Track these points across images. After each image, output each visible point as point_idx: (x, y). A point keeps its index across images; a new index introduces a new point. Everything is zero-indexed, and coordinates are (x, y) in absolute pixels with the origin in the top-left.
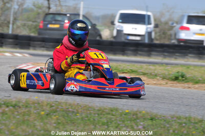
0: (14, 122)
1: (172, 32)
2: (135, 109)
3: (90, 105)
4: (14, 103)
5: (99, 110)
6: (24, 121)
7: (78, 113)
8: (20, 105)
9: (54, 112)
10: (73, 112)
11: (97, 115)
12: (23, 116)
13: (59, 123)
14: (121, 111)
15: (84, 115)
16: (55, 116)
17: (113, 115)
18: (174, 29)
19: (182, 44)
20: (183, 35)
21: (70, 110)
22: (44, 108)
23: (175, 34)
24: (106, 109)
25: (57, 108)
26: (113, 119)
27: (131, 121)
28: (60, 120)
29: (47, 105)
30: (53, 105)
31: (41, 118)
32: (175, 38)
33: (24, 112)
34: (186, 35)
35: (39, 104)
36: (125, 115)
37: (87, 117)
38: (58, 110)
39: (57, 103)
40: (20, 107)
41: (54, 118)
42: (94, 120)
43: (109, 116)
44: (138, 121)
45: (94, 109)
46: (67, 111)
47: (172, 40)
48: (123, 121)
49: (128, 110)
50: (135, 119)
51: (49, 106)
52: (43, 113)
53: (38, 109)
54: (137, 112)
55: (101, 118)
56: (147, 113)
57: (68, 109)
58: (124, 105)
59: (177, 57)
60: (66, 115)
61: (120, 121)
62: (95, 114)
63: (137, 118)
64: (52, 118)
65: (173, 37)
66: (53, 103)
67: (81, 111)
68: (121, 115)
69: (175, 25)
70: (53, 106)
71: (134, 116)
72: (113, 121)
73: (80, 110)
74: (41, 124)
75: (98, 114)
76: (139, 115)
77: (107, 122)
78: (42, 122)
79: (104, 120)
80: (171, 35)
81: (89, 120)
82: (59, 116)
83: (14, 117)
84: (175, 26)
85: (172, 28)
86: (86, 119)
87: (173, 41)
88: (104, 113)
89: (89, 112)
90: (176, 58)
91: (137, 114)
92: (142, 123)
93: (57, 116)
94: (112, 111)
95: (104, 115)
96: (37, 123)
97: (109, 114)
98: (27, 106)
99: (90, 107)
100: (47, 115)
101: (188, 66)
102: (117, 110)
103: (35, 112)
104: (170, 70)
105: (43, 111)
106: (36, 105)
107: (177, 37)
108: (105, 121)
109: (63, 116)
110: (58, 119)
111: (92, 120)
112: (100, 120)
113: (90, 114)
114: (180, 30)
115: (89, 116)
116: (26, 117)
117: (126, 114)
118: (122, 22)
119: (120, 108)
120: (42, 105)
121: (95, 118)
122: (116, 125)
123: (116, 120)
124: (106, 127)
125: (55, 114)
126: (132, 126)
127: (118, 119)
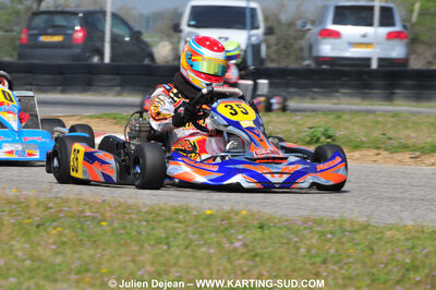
1: (303, 43)
3: (130, 202)
5: (151, 213)
7: (104, 220)
9: (54, 221)
10: (94, 218)
11: (144, 223)
13: (64, 243)
15: (116, 224)
16: (55, 229)
17: (179, 222)
18: (308, 35)
19: (324, 67)
20: (327, 49)
21: (88, 214)
22: (32, 211)
23: (311, 48)
24: (165, 210)
25: (60, 211)
26: (179, 231)
27: (217, 232)
28: (65, 236)
29: (38, 205)
30: (51, 205)
31: (26, 234)
32: (311, 56)
34: (332, 49)
37: (125, 227)
38: (62, 215)
41: (54, 232)
42: (139, 233)
43: (171, 224)
44: (233, 231)
45: (140, 211)
46: (81, 217)
47: (303, 59)
49: (210, 209)
50: (225, 229)
51: (41, 209)
52: (27, 221)
53: (20, 216)
55: (154, 229)
57: (82, 212)
59: (315, 95)
60: (79, 226)
61: (194, 234)
62: (140, 221)
63: (231, 226)
64: (48, 233)
65: (306, 53)
66: (50, 201)
67: (111, 217)
68: (196, 222)
69: (309, 27)
70: (51, 208)
71: (224, 222)
72: (179, 234)
73: (109, 214)
74: (27, 246)
75: (148, 222)
77: (167, 237)
78: (26, 242)
79: (160, 233)
80: (301, 49)
81: (128, 234)
82: (64, 229)
84: (309, 30)
85: (303, 33)
86: (122, 231)
87: (306, 63)
88: (160, 218)
89: (127, 217)
90: (313, 99)
91: (229, 218)
92: (241, 236)
93: (59, 229)
94: (176, 213)
95: (159, 222)
97: (171, 219)
99: (129, 207)
100: (38, 226)
101: (338, 114)
102: (187, 211)
103: (12, 221)
104: (301, 122)
105: (29, 218)
106: (14, 206)
107: (315, 54)
108: (163, 235)
109: (71, 227)
110: (60, 234)
111: (134, 233)
112: (153, 232)
113: (131, 220)
114: (319, 38)
115: (128, 225)
119: (193, 205)
120: (28, 206)
121: (141, 229)
122: (186, 243)
123: (186, 231)
124: (165, 247)
125: (54, 224)
126: (219, 244)
127: (190, 229)
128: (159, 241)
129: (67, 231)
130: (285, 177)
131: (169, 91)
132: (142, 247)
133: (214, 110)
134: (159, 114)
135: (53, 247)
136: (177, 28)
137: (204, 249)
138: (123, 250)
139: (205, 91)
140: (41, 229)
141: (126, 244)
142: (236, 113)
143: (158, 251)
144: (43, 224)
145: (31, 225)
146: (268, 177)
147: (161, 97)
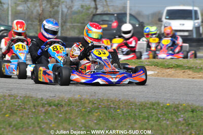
0: (56, 120)
2: (177, 102)
3: (132, 100)
4: (57, 102)
5: (142, 105)
6: (65, 119)
7: (119, 109)
8: (63, 103)
9: (96, 109)
10: (115, 108)
11: (138, 110)
12: (65, 114)
13: (100, 120)
14: (162, 105)
15: (125, 111)
16: (97, 113)
17: (154, 109)
21: (112, 106)
22: (86, 105)
25: (100, 105)
26: (154, 113)
27: (172, 114)
28: (101, 116)
29: (89, 103)
30: (95, 102)
31: (83, 116)
33: (66, 111)
35: (81, 102)
36: (166, 108)
37: (128, 112)
38: (100, 107)
39: (99, 100)
40: (62, 106)
42: (135, 115)
43: (151, 110)
44: (179, 113)
45: (136, 105)
46: (109, 107)
48: (164, 115)
49: (169, 103)
50: (176, 112)
51: (91, 104)
52: (83, 110)
53: (80, 107)
54: (178, 105)
55: (142, 113)
56: (188, 106)
57: (110, 105)
58: (167, 99)
60: (107, 111)
61: (160, 115)
62: (136, 109)
63: (178, 111)
64: (93, 115)
66: (95, 100)
67: (123, 107)
68: (162, 109)
70: (95, 104)
71: (176, 109)
72: (153, 115)
74: (83, 121)
75: (139, 109)
76: (181, 108)
77: (148, 117)
78: (83, 119)
81: (130, 115)
82: (101, 113)
83: (56, 116)
86: (127, 114)
88: (146, 108)
89: (130, 107)
91: (178, 107)
92: (182, 116)
93: (99, 113)
94: (153, 105)
95: (145, 109)
96: (78, 120)
97: (150, 108)
98: (69, 105)
99: (131, 103)
100: (89, 112)
102: (158, 104)
103: (77, 110)
105: (85, 108)
106: (78, 103)
108: (146, 115)
109: (105, 113)
110: (99, 116)
111: (133, 115)
112: (142, 114)
113: (131, 109)
115: (130, 111)
116: (68, 116)
117: (168, 107)
118: (169, 19)
119: (161, 102)
120: (85, 103)
121: (136, 113)
122: (157, 119)
123: (157, 114)
124: (147, 121)
125: (96, 111)
126: (172, 119)
127: (159, 112)
128: (144, 118)
129: (102, 114)
130: (118, 79)
131: (78, 45)
132: (136, 121)
133: (92, 52)
134: (73, 55)
135: (95, 121)
136: (160, 20)
137: (164, 122)
138: (127, 123)
139: (90, 45)
140: (90, 113)
141: (129, 120)
142: (101, 54)
143: (143, 123)
144: (91, 111)
145: (86, 111)
146: (111, 79)
147: (75, 48)
